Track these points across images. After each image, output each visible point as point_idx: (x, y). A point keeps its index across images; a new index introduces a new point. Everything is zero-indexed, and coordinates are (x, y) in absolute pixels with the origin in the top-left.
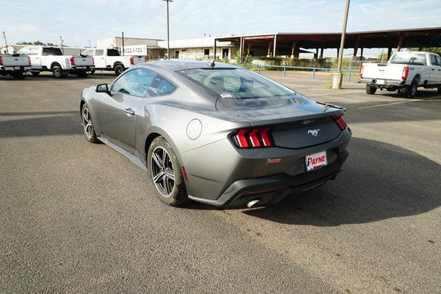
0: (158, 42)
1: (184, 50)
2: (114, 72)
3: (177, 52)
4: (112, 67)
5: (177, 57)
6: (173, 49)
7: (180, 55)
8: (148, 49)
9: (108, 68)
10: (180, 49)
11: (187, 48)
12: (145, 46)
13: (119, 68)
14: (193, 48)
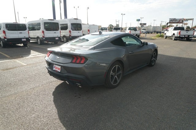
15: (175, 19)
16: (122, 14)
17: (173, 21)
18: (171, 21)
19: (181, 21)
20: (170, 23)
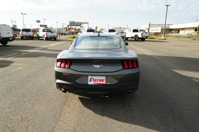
0: (170, 26)
1: (183, 29)
2: (134, 39)
3: (179, 30)
4: (134, 37)
5: (178, 33)
6: (177, 29)
7: (180, 32)
8: (161, 29)
9: (132, 38)
10: (180, 29)
11: (185, 28)
12: (160, 28)
13: (136, 38)
14: (188, 28)
15: (73, 22)
16: (22, 14)
17: (72, 23)
18: (71, 23)
19: (79, 24)
20: (70, 25)
